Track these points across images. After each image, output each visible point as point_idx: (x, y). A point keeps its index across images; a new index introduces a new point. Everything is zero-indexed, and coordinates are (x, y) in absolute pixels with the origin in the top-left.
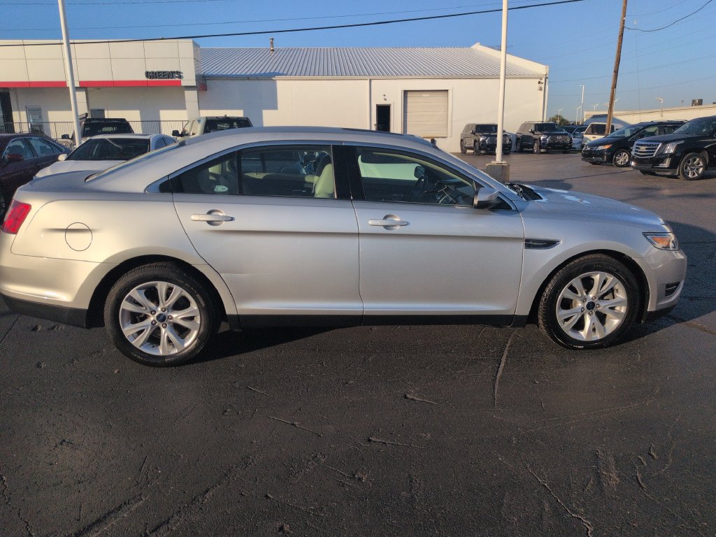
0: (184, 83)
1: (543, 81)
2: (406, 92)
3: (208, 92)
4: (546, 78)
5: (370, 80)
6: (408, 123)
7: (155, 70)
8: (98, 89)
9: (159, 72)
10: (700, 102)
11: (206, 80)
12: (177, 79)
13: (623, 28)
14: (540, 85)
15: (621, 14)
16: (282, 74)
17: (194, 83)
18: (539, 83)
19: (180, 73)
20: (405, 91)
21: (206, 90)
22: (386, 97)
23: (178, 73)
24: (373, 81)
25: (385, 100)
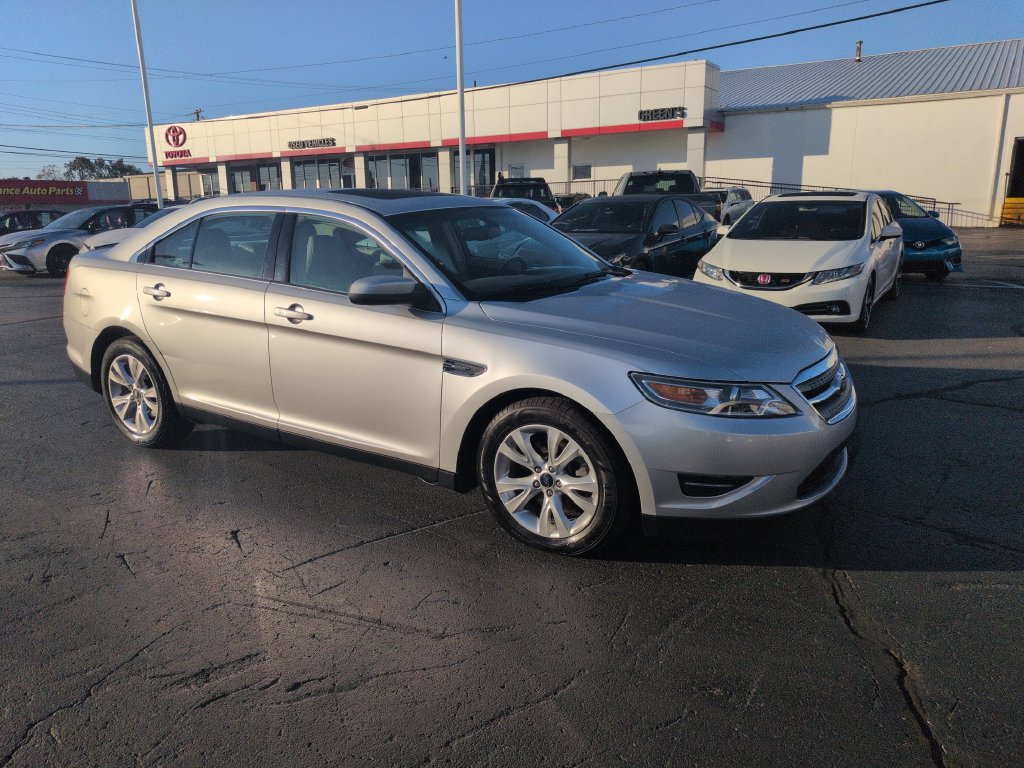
0: (687, 123)
3: (725, 133)
5: (1008, 96)
7: (652, 108)
8: (587, 138)
9: (656, 111)
11: (724, 116)
12: (679, 118)
17: (700, 123)
19: (683, 109)
21: (723, 130)
23: (682, 109)
24: (1012, 97)
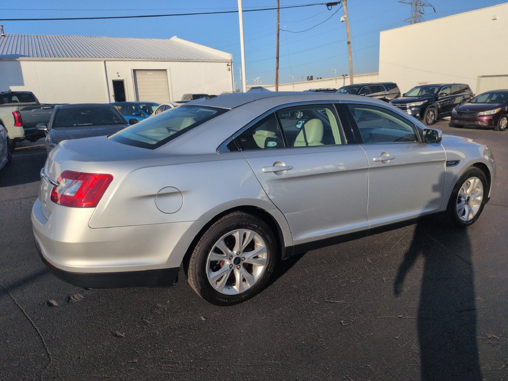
1: (230, 64)
2: (135, 71)
4: (232, 62)
5: (105, 61)
6: (139, 94)
10: (311, 78)
13: (279, 30)
14: (228, 67)
15: (277, 21)
16: (24, 56)
18: (228, 65)
20: (133, 70)
22: (119, 74)
24: (106, 62)
25: (119, 76)
